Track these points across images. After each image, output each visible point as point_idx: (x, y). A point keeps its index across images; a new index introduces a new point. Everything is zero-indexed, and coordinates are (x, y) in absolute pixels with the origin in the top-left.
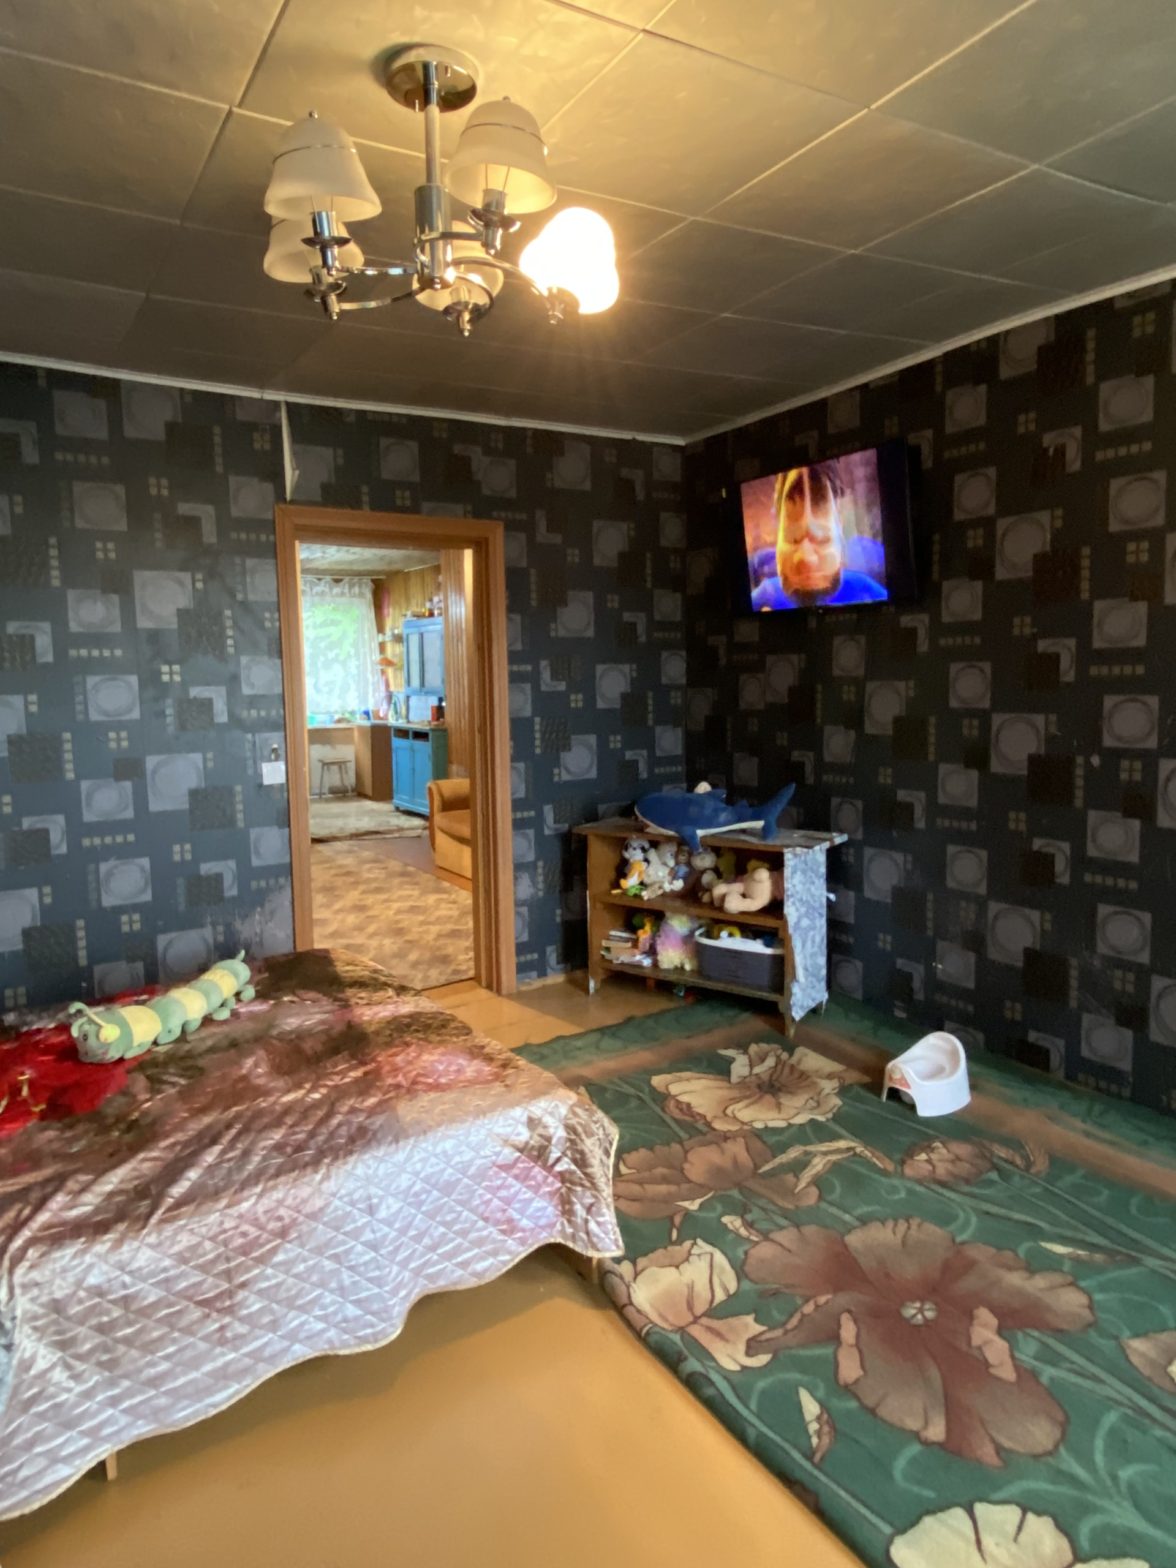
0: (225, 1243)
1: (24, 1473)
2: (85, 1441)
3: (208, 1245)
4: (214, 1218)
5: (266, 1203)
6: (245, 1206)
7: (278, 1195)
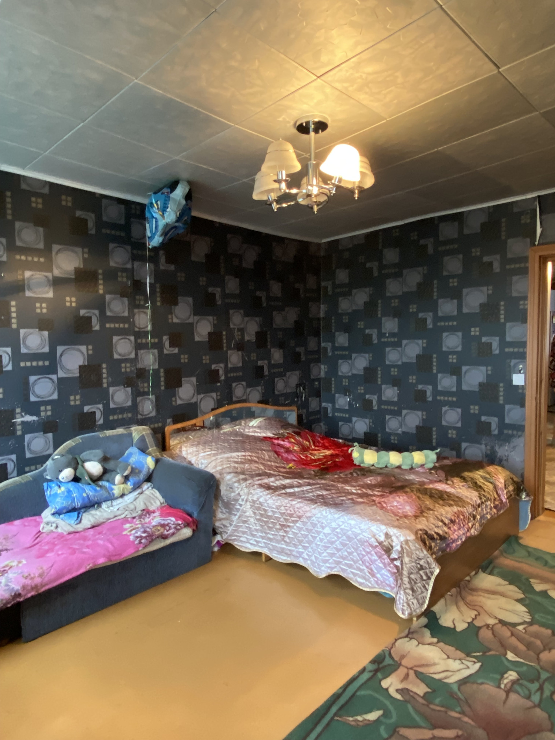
0: (286, 510)
1: (241, 539)
2: (255, 543)
3: (282, 508)
4: (286, 501)
5: (298, 505)
6: (294, 503)
7: (301, 505)
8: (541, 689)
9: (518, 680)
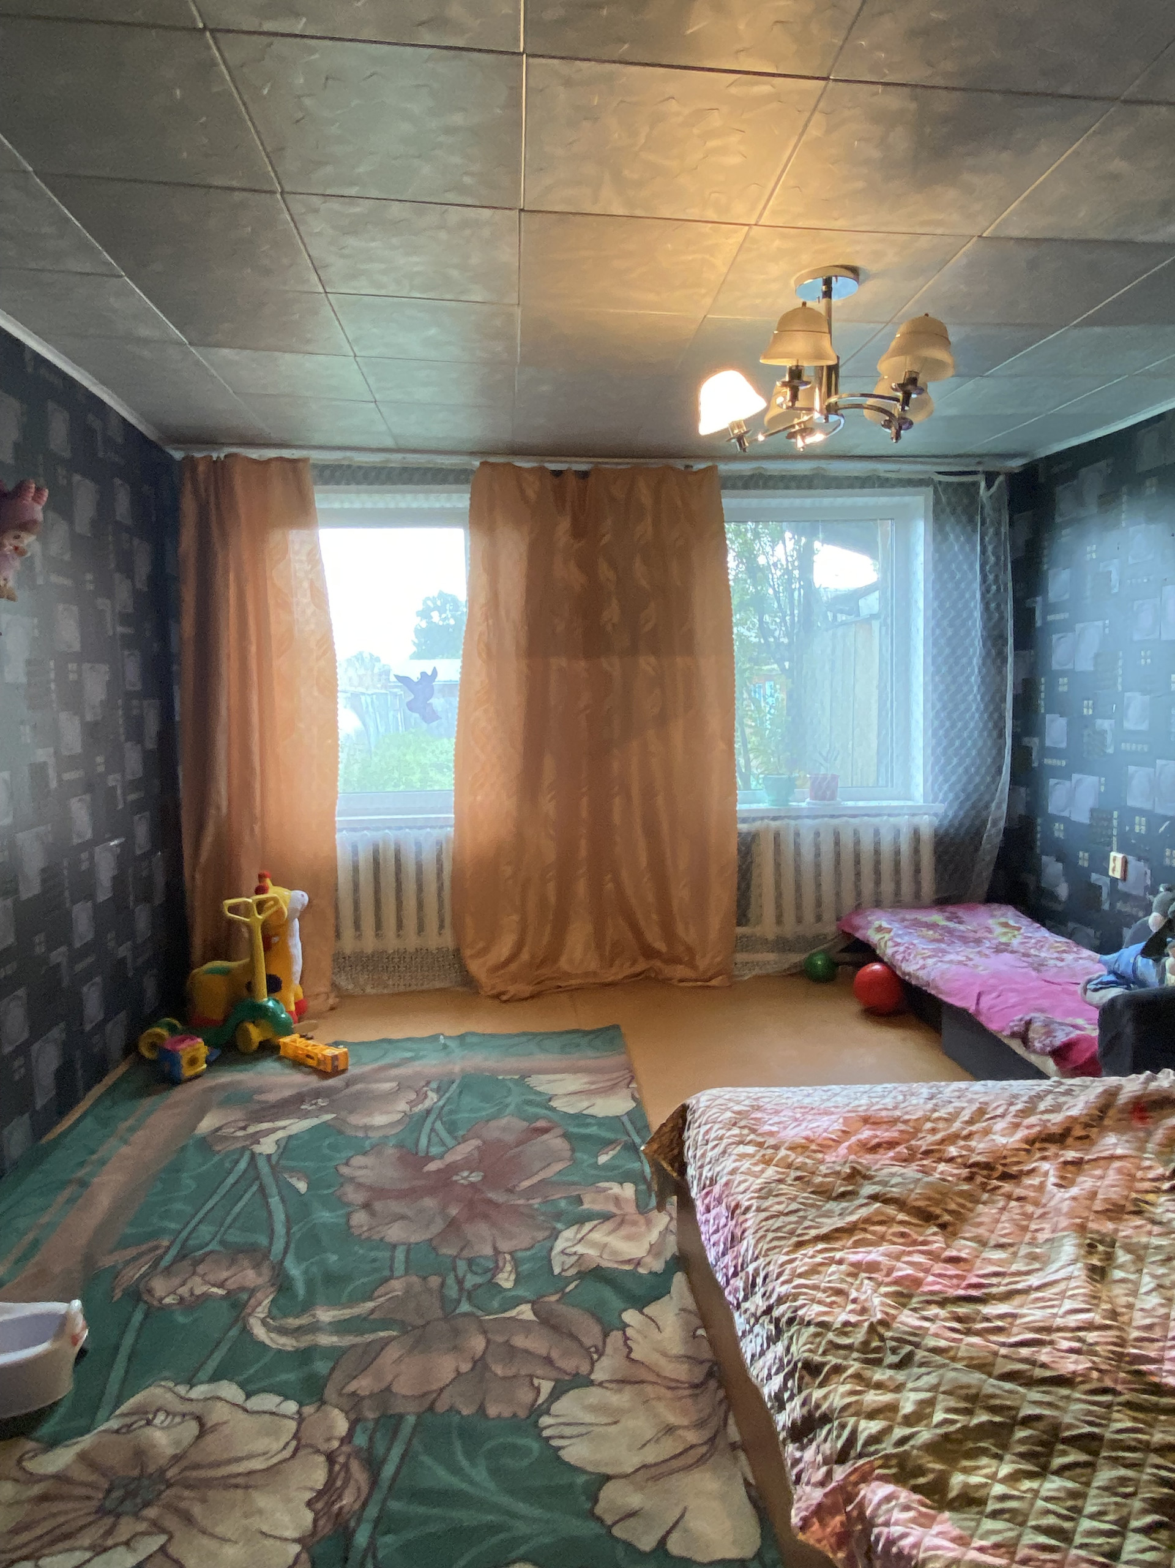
8: (460, 1282)
9: (494, 1276)
